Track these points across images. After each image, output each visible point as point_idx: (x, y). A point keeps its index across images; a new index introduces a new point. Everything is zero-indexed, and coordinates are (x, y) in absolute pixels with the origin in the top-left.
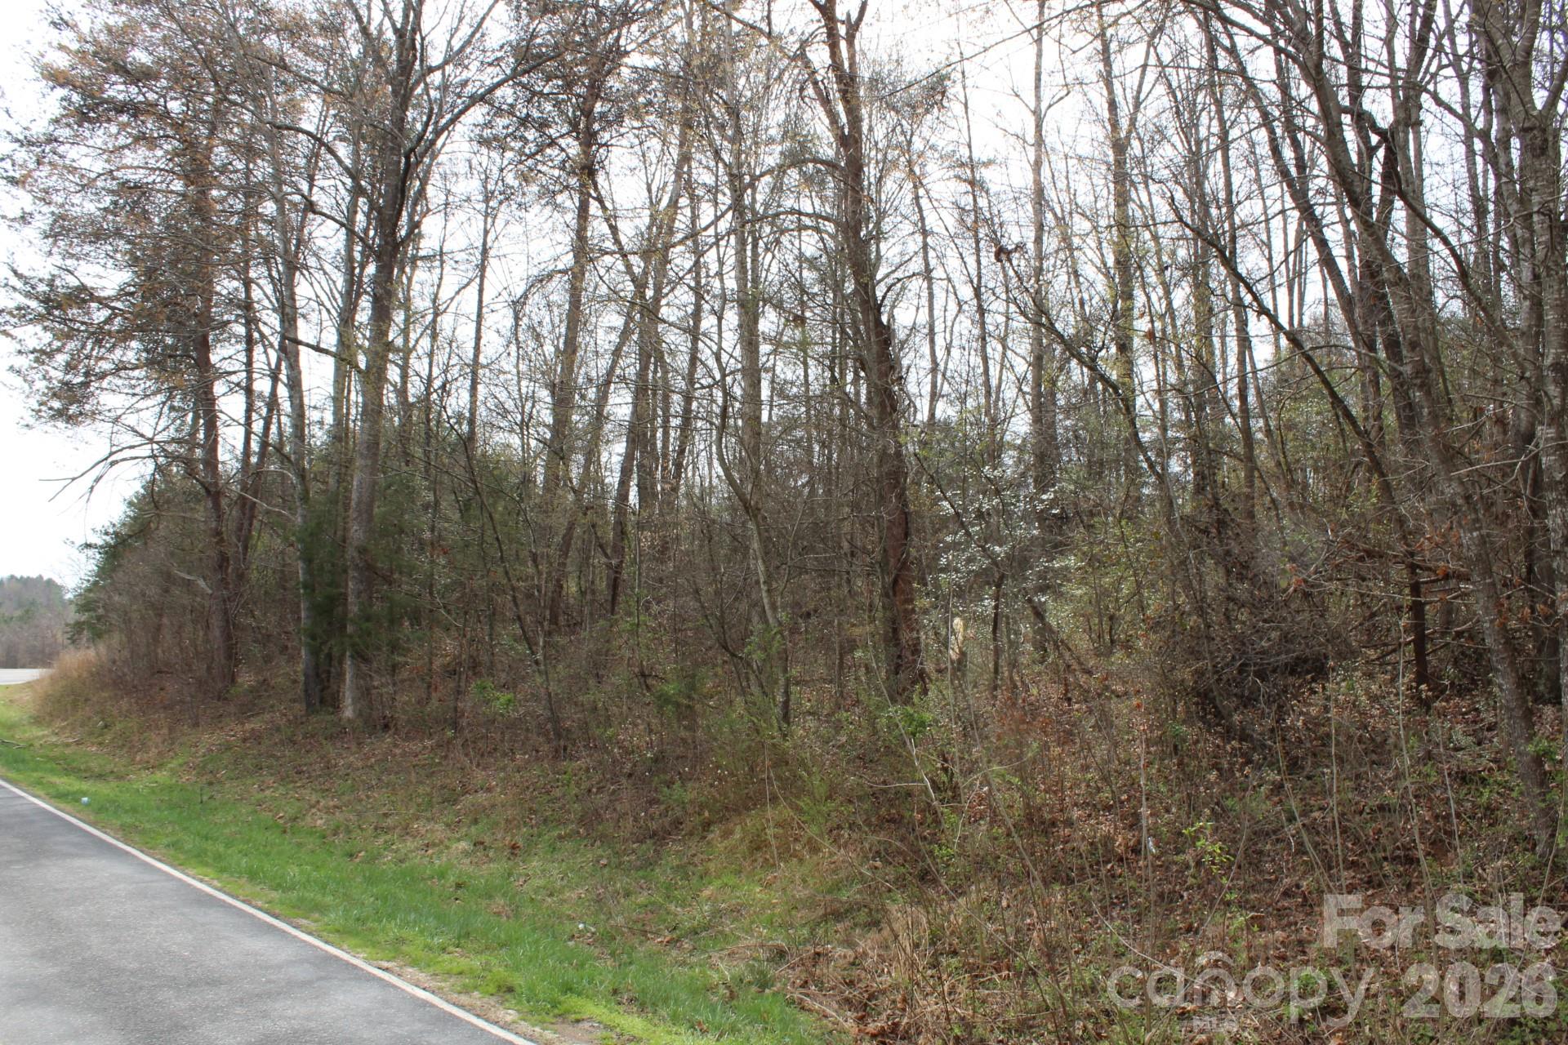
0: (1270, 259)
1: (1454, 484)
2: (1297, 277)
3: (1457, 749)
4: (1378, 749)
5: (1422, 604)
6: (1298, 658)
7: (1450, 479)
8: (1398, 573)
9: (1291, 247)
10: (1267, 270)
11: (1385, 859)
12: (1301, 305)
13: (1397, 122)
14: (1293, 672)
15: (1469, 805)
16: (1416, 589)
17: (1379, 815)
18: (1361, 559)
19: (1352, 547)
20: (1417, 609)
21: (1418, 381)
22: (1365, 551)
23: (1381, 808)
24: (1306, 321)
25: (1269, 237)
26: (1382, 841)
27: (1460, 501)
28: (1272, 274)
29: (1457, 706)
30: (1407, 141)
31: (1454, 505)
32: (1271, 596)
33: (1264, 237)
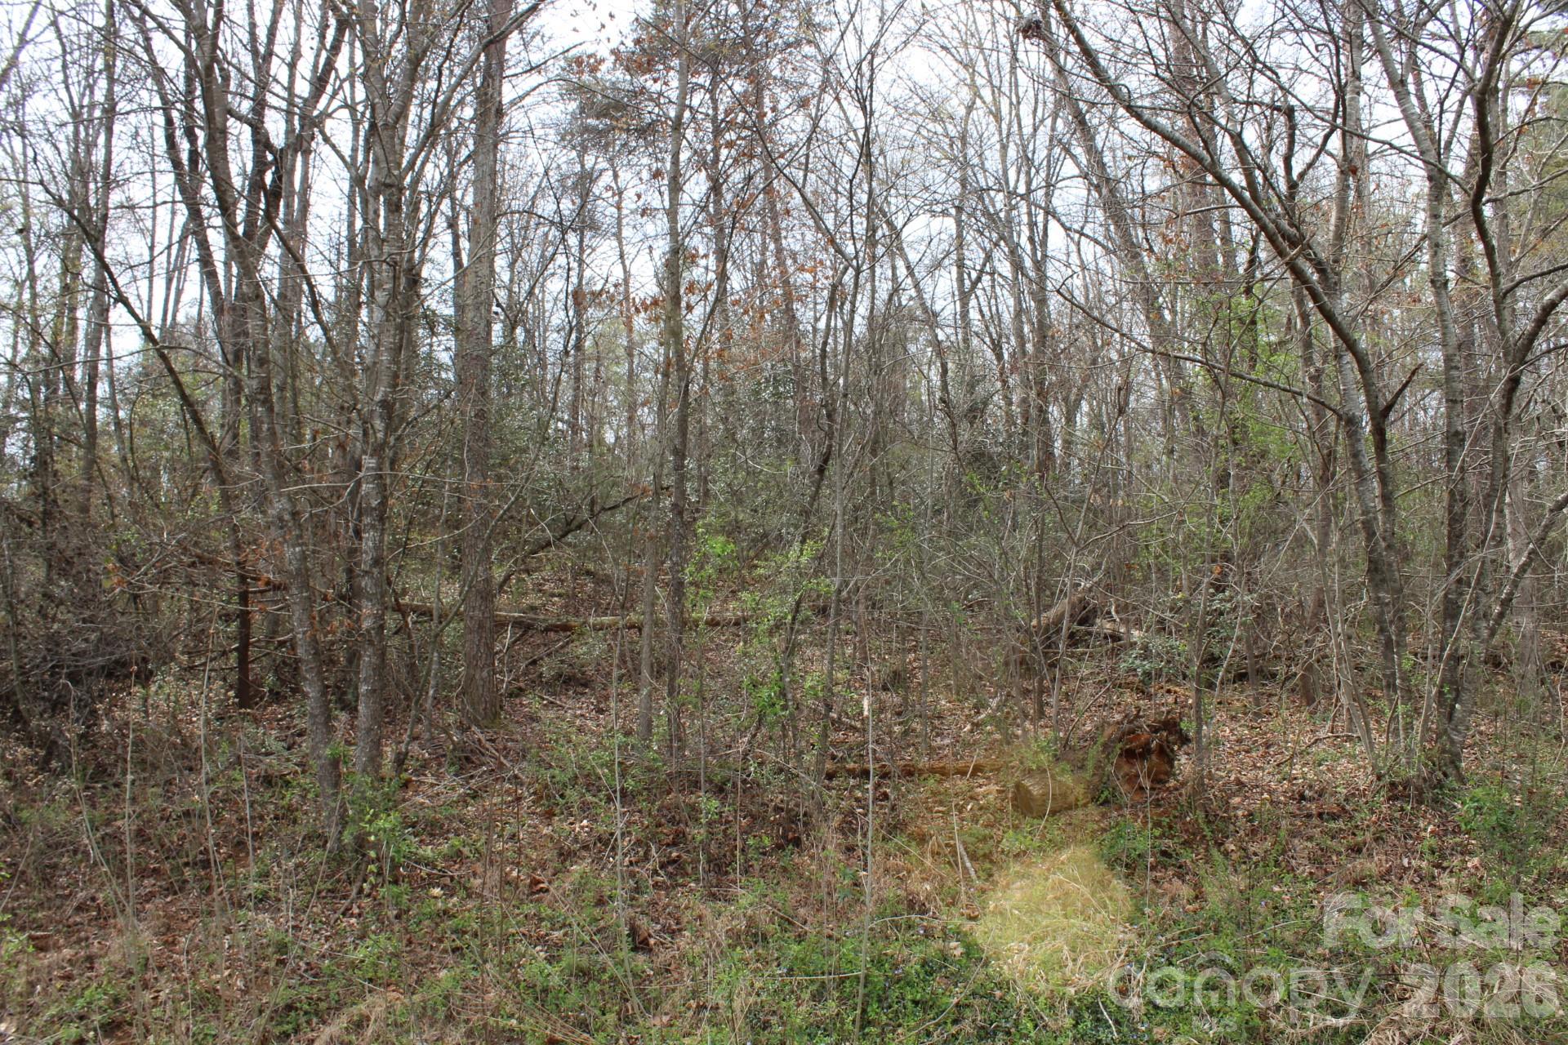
0: (152, 248)
1: (284, 500)
2: (175, 272)
3: (267, 754)
4: (188, 756)
5: (248, 613)
6: (117, 662)
7: (280, 495)
8: (228, 581)
9: (176, 238)
10: (147, 259)
11: (187, 864)
12: (177, 301)
13: (288, 146)
14: (110, 675)
15: (272, 807)
16: (244, 598)
17: (183, 820)
18: (193, 565)
19: (185, 550)
20: (245, 618)
21: (262, 397)
22: (198, 556)
23: (187, 814)
24: (181, 318)
25: (154, 226)
26: (187, 846)
27: (287, 517)
28: (151, 262)
29: (274, 712)
30: (293, 166)
31: (281, 519)
32: (95, 596)
33: (149, 224)
